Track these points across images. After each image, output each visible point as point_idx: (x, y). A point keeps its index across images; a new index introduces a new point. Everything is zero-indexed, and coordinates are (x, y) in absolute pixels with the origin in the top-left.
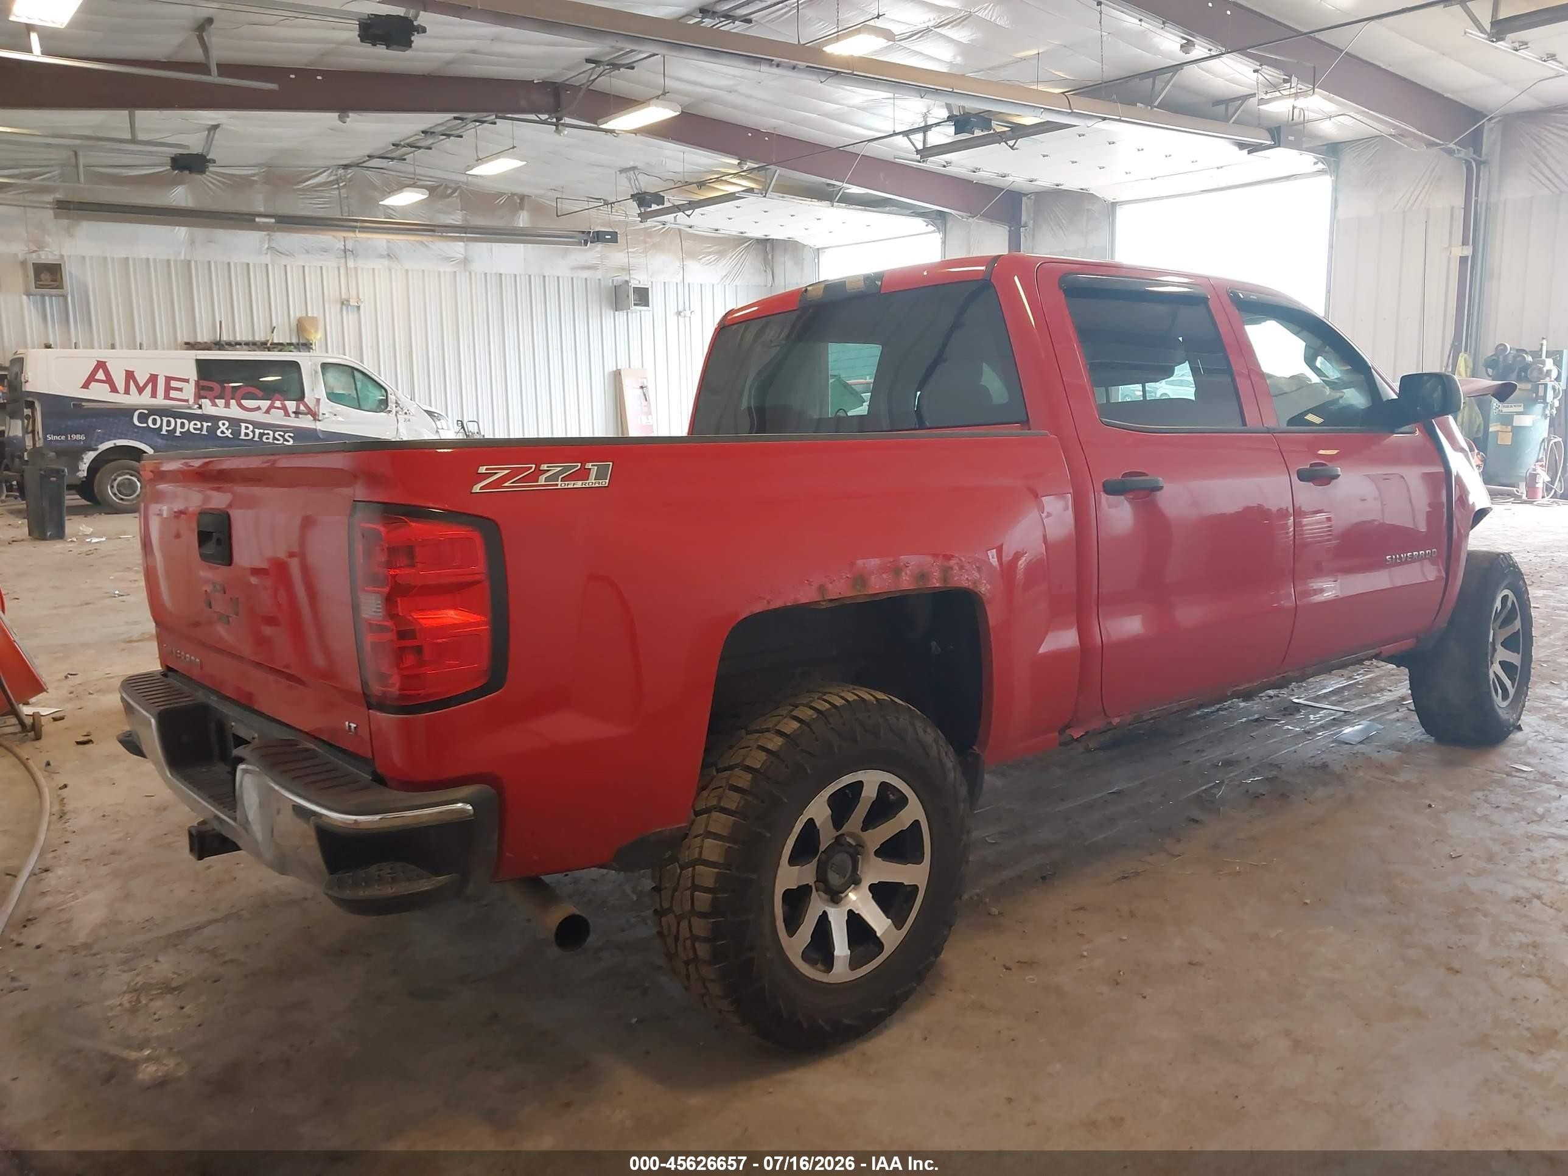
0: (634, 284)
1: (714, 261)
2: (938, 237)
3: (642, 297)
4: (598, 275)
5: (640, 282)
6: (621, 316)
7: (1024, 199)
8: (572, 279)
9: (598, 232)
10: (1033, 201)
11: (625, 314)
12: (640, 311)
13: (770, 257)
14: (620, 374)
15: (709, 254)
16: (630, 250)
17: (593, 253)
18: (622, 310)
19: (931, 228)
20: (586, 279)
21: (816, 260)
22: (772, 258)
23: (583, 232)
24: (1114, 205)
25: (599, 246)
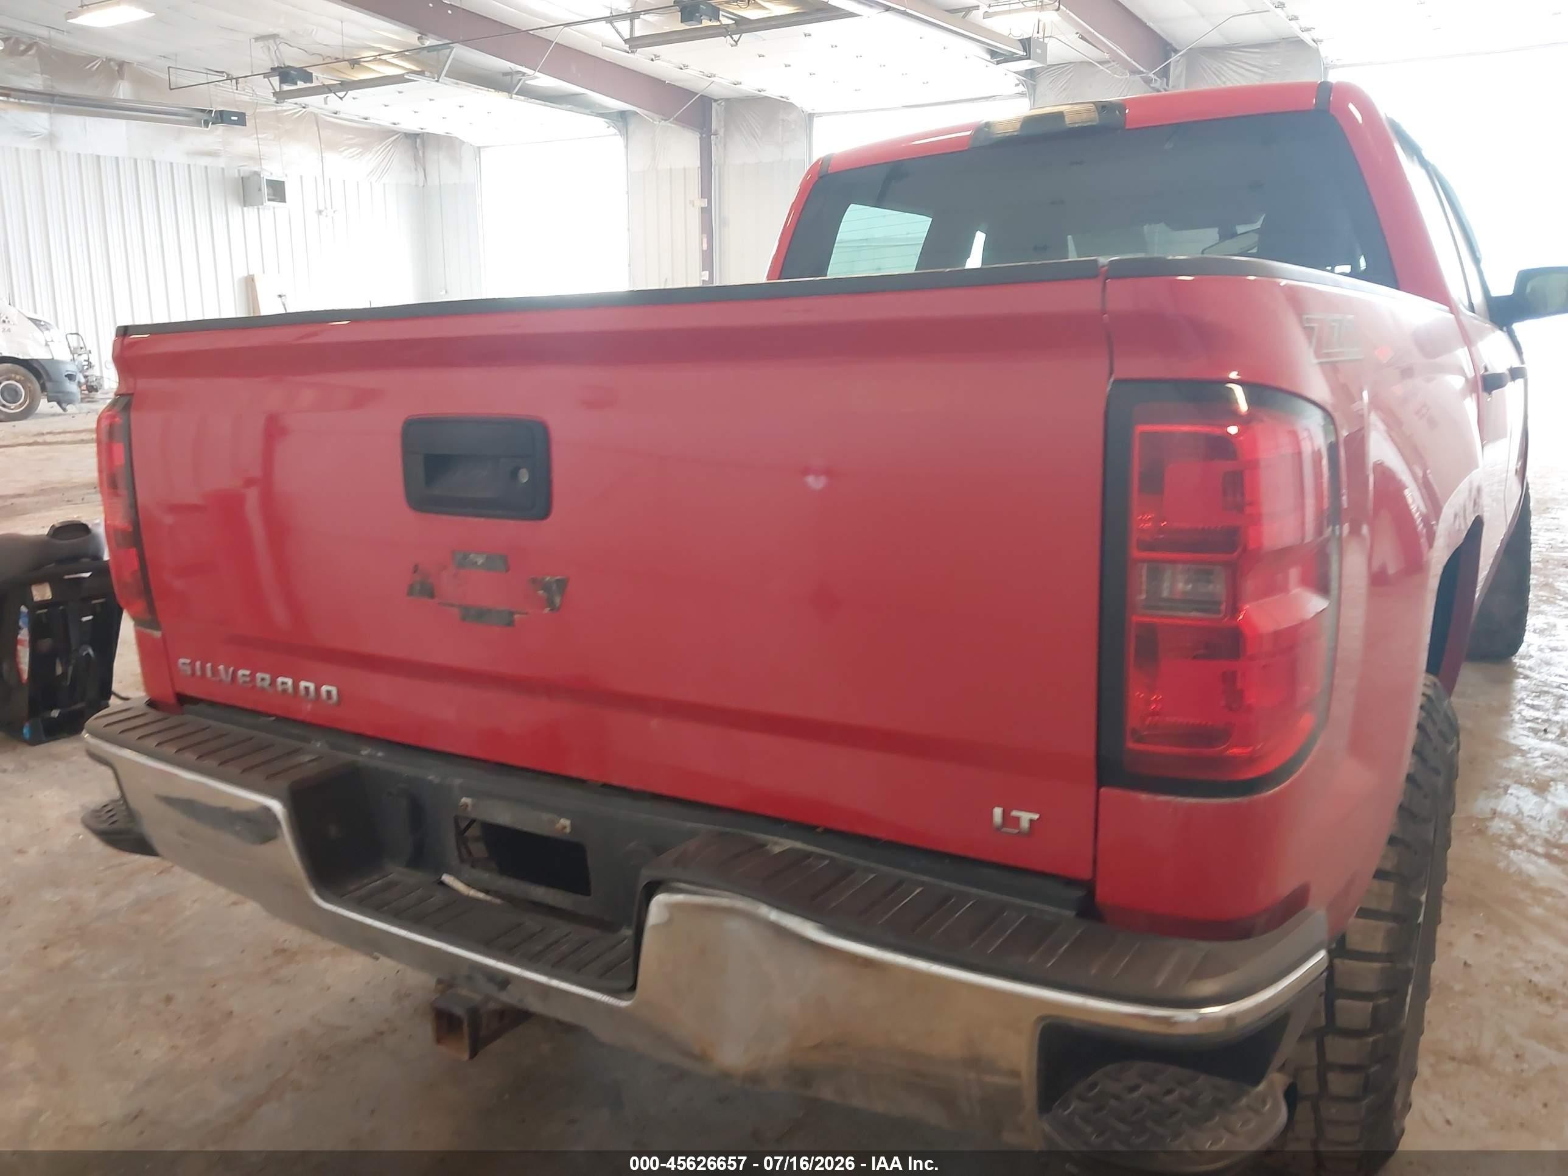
0: (266, 176)
1: (357, 154)
2: (619, 141)
3: (278, 191)
4: (221, 162)
5: (271, 174)
6: (251, 212)
7: (714, 104)
8: (189, 166)
9: (221, 112)
10: (723, 108)
11: (256, 210)
12: (274, 208)
13: (421, 153)
14: (253, 280)
15: (351, 146)
16: (259, 136)
17: (215, 136)
18: (252, 205)
19: (612, 130)
20: (206, 167)
21: (478, 159)
22: (424, 156)
23: (203, 111)
24: (811, 116)
25: (220, 128)
